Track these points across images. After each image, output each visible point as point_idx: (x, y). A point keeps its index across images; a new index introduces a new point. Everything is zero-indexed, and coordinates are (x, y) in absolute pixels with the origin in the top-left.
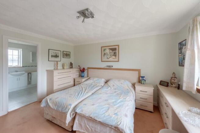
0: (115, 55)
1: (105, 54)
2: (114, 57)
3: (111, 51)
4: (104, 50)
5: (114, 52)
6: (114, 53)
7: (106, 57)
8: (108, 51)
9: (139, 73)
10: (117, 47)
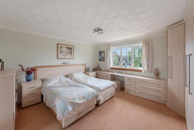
0: (71, 53)
1: (61, 51)
2: (70, 55)
3: (68, 50)
4: (61, 47)
5: (70, 50)
6: (70, 52)
7: (62, 54)
8: (64, 49)
9: (85, 66)
10: (72, 47)
